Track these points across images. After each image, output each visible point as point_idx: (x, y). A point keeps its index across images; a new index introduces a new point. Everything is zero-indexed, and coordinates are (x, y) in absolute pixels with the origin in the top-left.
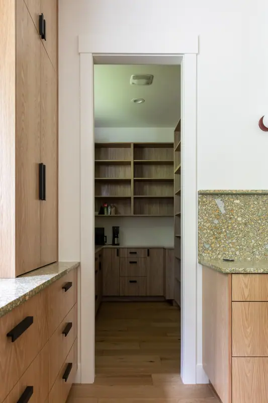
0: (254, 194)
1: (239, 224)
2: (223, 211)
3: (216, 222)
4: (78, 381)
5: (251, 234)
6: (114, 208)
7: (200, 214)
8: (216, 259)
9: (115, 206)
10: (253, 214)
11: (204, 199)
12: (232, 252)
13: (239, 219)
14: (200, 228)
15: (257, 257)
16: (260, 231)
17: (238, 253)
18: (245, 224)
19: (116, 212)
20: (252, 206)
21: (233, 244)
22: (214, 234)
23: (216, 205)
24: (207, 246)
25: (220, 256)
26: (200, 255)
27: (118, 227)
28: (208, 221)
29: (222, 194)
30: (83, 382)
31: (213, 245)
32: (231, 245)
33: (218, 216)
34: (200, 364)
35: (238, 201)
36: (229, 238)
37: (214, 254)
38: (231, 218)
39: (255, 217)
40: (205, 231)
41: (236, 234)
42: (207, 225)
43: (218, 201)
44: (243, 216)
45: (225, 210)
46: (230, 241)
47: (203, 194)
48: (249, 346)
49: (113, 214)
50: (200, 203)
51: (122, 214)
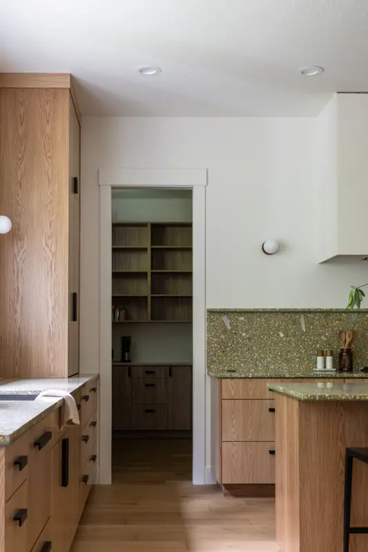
0: (257, 312)
1: (243, 339)
2: (229, 327)
3: (223, 337)
4: (97, 483)
5: (254, 348)
6: (124, 311)
7: (209, 330)
8: (223, 371)
9: (125, 309)
10: (256, 330)
11: (212, 317)
12: (237, 364)
13: (244, 334)
14: (209, 343)
15: (260, 368)
16: (263, 345)
17: (242, 365)
18: (249, 339)
19: (127, 316)
20: (255, 323)
21: (238, 356)
22: (221, 348)
23: (223, 321)
24: (215, 359)
25: (226, 368)
26: (208, 367)
27: (130, 338)
28: (215, 336)
29: (228, 312)
30: (101, 483)
31: (220, 358)
32: (236, 358)
33: (225, 331)
34: (209, 466)
35: (242, 318)
36: (234, 352)
37: (221, 366)
38: (236, 334)
39: (258, 333)
40: (213, 345)
41: (241, 347)
42: (215, 340)
43: (225, 318)
44: (246, 332)
45: (231, 325)
46: (235, 354)
47: (211, 312)
48: (235, 434)
49: (122, 320)
50: (209, 320)
51: (135, 320)
